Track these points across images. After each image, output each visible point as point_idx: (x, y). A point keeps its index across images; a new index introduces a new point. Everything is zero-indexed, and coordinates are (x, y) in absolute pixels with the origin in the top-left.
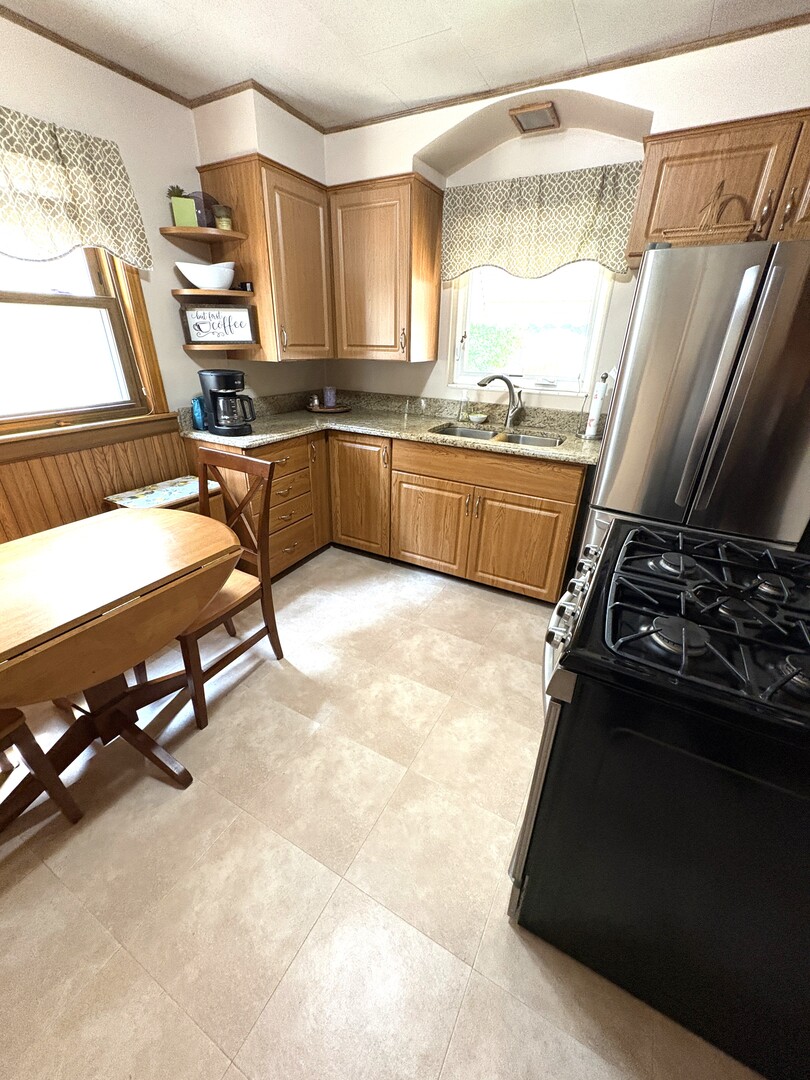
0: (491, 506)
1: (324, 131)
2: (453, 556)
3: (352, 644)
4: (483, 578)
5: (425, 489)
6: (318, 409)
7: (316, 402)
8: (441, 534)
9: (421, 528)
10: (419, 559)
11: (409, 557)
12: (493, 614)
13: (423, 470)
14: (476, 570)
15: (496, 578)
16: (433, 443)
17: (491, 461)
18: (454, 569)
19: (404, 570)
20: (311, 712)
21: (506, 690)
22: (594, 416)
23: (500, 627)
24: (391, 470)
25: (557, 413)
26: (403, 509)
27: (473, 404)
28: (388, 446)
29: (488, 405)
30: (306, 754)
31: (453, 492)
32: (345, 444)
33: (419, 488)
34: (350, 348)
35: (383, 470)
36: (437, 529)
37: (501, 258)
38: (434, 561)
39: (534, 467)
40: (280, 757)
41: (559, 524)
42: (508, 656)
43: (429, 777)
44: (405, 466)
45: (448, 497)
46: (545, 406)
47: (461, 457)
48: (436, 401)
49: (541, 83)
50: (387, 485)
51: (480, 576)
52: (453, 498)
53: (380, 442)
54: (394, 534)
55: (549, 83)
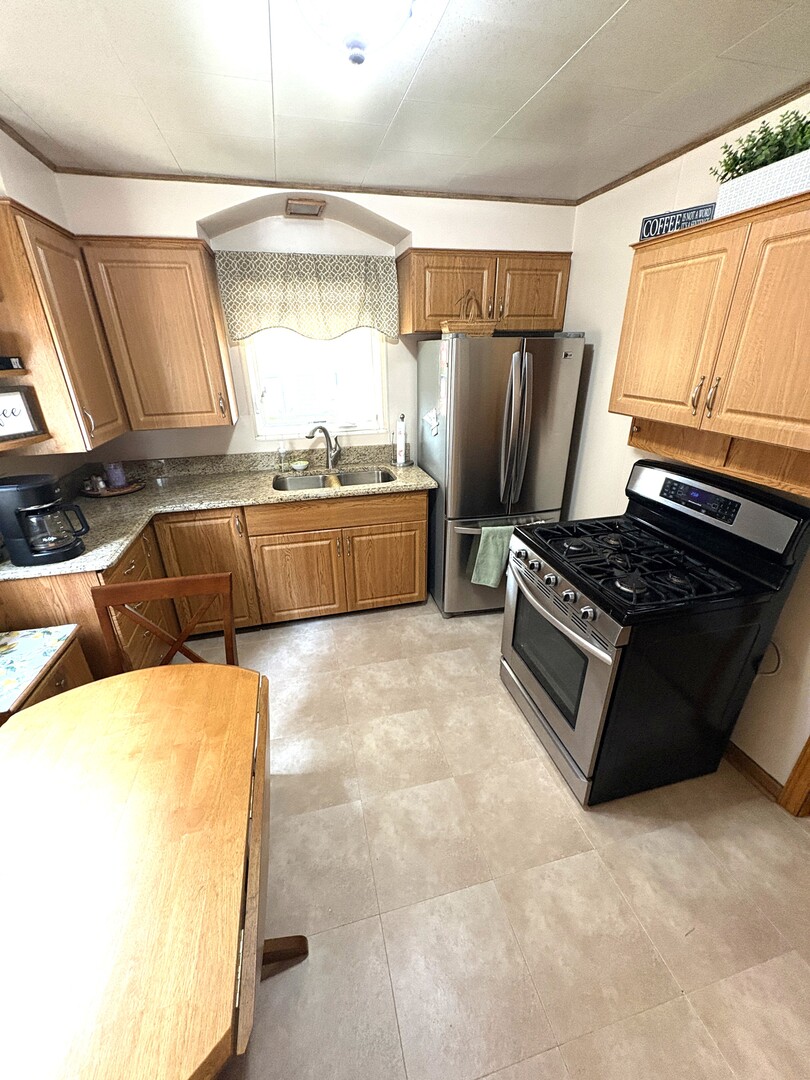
0: (360, 541)
1: (55, 169)
2: (332, 597)
3: (310, 719)
4: (363, 605)
5: (290, 546)
6: (106, 493)
7: (102, 485)
8: (316, 581)
9: (294, 583)
10: (297, 613)
11: (285, 615)
12: (390, 631)
13: (285, 528)
14: (356, 601)
15: (375, 600)
16: (296, 501)
17: (353, 503)
18: (335, 608)
19: (280, 630)
20: (341, 797)
21: (451, 679)
22: (401, 448)
23: (404, 637)
24: (247, 537)
25: (366, 448)
26: (269, 571)
27: (287, 453)
28: (240, 514)
29: (305, 452)
30: (377, 829)
31: (321, 540)
32: (179, 525)
33: (284, 547)
34: (148, 418)
35: (238, 540)
36: (311, 578)
37: (291, 320)
38: (314, 609)
39: (390, 500)
40: (358, 852)
41: (417, 539)
42: (430, 657)
43: (470, 772)
44: (265, 529)
45: (317, 546)
46: (355, 445)
47: (324, 507)
48: (248, 456)
49: (323, 189)
50: (246, 553)
51: (361, 604)
52: (322, 546)
53: (228, 513)
54: (264, 599)
55: (330, 190)
